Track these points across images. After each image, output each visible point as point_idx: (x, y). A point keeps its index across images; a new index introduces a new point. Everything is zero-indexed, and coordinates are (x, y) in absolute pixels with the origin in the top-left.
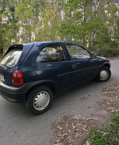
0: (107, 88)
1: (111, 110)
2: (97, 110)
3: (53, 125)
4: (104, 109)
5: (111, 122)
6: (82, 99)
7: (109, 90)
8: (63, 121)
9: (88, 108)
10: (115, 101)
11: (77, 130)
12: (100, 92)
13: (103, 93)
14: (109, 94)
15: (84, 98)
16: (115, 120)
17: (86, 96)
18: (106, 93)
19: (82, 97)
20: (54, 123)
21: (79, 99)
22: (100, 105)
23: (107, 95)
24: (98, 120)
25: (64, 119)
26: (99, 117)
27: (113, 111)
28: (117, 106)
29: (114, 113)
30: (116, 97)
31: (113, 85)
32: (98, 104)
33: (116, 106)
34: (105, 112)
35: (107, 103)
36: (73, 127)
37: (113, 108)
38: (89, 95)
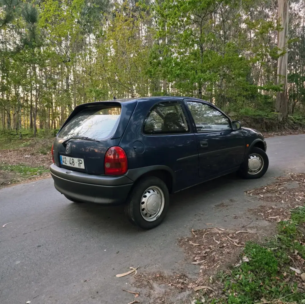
0: (264, 189)
1: (276, 220)
2: (251, 221)
3: (180, 242)
4: (263, 219)
5: (278, 235)
6: (219, 206)
7: (268, 191)
8: (196, 236)
9: (235, 218)
10: (282, 208)
11: (225, 245)
12: (251, 195)
13: (258, 197)
14: (268, 197)
15: (222, 205)
16: (285, 232)
17: (226, 201)
18: (262, 196)
19: (218, 204)
20: (181, 240)
21: (213, 206)
22: (255, 213)
23: (266, 199)
24: (256, 233)
25: (197, 234)
26: (256, 230)
27: (280, 220)
28: (285, 214)
29: (282, 223)
30: (283, 202)
31: (274, 183)
32: (251, 212)
33: (283, 214)
34: (266, 223)
35: (266, 211)
36: (217, 241)
37: (278, 216)
38: (231, 201)
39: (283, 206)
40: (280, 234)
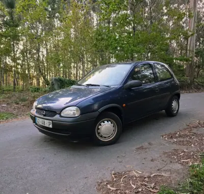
0: (177, 134)
1: (187, 163)
2: (166, 163)
3: (99, 185)
4: (176, 162)
5: (190, 179)
6: (139, 148)
7: (180, 136)
8: (115, 179)
9: (152, 161)
10: (193, 151)
11: (140, 190)
12: (166, 139)
13: (172, 141)
14: (180, 141)
15: (142, 148)
16: (196, 176)
17: (146, 144)
18: (175, 140)
19: (138, 147)
20: (101, 183)
21: (134, 148)
22: (169, 156)
23: (179, 143)
24: (170, 177)
25: (116, 177)
26: (169, 173)
27: (191, 164)
28: (195, 157)
29: (193, 167)
30: (193, 145)
31: (185, 129)
32: (166, 155)
33: (193, 158)
34: (178, 166)
35: (179, 154)
36: (133, 186)
37: (189, 160)
38: (150, 144)
39: (192, 149)
40: (191, 178)
